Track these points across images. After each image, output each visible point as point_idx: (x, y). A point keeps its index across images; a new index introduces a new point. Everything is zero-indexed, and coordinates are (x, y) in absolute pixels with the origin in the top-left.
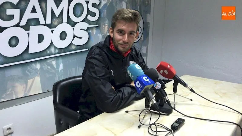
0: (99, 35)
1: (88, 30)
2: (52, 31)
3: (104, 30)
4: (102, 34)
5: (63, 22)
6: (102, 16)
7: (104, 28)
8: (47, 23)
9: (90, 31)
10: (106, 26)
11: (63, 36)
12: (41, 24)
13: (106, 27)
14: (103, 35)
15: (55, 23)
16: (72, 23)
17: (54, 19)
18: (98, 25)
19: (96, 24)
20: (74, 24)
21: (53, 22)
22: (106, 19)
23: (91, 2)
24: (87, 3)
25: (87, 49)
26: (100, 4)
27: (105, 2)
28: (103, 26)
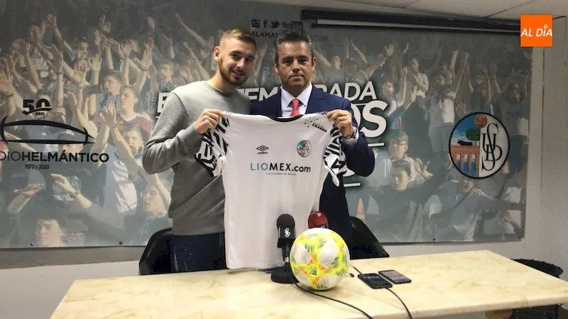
0: (385, 160)
3: (398, 152)
4: (392, 159)
6: (393, 127)
7: (398, 148)
13: (403, 146)
14: (394, 161)
18: (383, 144)
19: (380, 142)
22: (402, 132)
23: (369, 106)
24: (361, 109)
25: (359, 184)
26: (388, 108)
27: (400, 104)
28: (395, 145)
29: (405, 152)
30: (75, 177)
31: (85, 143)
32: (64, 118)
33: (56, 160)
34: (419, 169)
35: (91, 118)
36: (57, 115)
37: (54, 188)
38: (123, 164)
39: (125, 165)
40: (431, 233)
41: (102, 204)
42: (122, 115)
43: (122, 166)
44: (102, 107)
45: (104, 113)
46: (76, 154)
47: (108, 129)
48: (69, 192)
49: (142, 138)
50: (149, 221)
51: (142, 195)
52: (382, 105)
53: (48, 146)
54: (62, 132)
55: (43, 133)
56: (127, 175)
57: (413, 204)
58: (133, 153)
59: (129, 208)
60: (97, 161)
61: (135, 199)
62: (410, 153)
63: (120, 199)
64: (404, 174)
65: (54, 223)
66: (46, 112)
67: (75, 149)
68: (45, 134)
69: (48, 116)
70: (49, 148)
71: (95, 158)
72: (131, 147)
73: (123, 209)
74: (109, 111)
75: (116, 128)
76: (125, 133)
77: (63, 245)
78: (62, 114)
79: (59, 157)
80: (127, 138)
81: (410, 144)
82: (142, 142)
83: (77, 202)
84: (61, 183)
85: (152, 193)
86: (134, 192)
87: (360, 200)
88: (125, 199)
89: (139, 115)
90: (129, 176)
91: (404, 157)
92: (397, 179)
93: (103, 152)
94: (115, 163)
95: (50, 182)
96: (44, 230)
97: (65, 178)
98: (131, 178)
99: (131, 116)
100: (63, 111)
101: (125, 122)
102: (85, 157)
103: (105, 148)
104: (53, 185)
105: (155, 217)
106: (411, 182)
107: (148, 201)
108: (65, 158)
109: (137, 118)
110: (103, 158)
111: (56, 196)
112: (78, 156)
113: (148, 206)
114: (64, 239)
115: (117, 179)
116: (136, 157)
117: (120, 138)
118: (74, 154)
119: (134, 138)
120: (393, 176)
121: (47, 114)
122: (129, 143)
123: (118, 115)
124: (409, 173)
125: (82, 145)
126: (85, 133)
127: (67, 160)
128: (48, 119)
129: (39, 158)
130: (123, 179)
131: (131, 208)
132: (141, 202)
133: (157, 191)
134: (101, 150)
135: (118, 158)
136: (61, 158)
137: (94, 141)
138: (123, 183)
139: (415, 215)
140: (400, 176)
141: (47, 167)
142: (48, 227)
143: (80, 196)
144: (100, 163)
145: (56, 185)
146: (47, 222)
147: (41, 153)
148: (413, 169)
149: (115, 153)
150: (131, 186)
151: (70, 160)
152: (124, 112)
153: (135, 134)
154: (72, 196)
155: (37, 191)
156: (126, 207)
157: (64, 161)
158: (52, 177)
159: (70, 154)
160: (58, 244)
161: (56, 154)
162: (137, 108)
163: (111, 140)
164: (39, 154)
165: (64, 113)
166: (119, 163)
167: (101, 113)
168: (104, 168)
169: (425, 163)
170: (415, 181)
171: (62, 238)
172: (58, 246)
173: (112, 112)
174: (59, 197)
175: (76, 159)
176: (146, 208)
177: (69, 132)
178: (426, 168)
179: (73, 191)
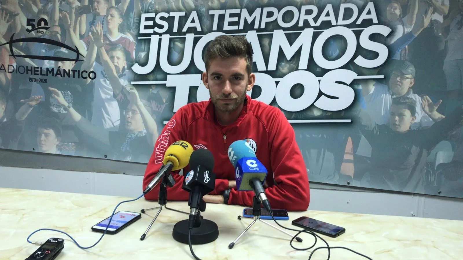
0: (383, 96)
1: (353, 84)
2: (277, 83)
3: (401, 86)
4: (392, 95)
5: (299, 68)
6: (397, 57)
7: (401, 82)
8: (269, 69)
9: (360, 87)
10: (407, 78)
11: (298, 91)
12: (259, 70)
13: (408, 81)
14: (395, 96)
15: (283, 69)
16: (318, 70)
17: (283, 64)
18: (382, 77)
19: (378, 74)
20: (321, 72)
21: (281, 68)
22: (408, 63)
23: (367, 31)
24: (358, 34)
25: (349, 121)
26: (391, 34)
27: (408, 30)
28: (398, 79)
29: (410, 88)
30: (69, 92)
31: (77, 60)
32: (59, 37)
33: (53, 75)
34: (427, 109)
35: (82, 37)
36: (54, 33)
37: (51, 100)
38: (108, 82)
39: (110, 83)
40: (435, 184)
41: (90, 119)
42: (108, 36)
43: (107, 84)
44: (91, 27)
45: (93, 33)
46: (69, 70)
47: (96, 48)
48: (63, 105)
49: (125, 58)
50: (130, 138)
51: (124, 113)
52: (384, 31)
53: (46, 62)
54: (58, 50)
55: (42, 49)
56: (112, 93)
57: (415, 150)
58: (118, 72)
59: (113, 124)
60: (86, 78)
61: (119, 117)
62: (416, 89)
63: (105, 115)
64: (407, 113)
65: (51, 132)
66: (45, 31)
67: (68, 66)
68: (44, 51)
69: (46, 34)
70: (48, 64)
71: (85, 75)
72: (116, 66)
73: (108, 125)
74: (97, 31)
75: (103, 48)
76: (110, 52)
77: (58, 153)
78: (58, 33)
79: (55, 72)
80: (112, 58)
81: (417, 78)
82: (125, 62)
83: (69, 115)
84: (56, 97)
85: (134, 112)
86: (118, 110)
87: (350, 139)
88: (109, 116)
89: (123, 35)
90: (114, 94)
91: (408, 93)
92: (397, 118)
93: (91, 70)
94: (102, 80)
95: (48, 94)
96: (43, 137)
97: (59, 92)
98: (115, 96)
99: (116, 36)
100: (58, 29)
101: (110, 41)
102: (76, 73)
103: (94, 66)
104: (50, 98)
105: (136, 135)
106: (415, 123)
107: (129, 120)
108: (60, 74)
109: (122, 37)
110: (92, 75)
111: (52, 108)
112: (71, 73)
113: (129, 124)
114: (59, 147)
115: (103, 96)
116: (120, 76)
117: (106, 57)
118: (67, 71)
119: (118, 58)
120: (393, 114)
121: (46, 32)
122: (113, 62)
123: (105, 35)
124: (413, 112)
125: (74, 62)
126: (77, 51)
127: (61, 76)
128: (46, 37)
129: (39, 73)
130: (109, 97)
131: (115, 124)
132: (124, 120)
133: (138, 111)
134: (90, 68)
135: (104, 77)
136: (57, 74)
137: (84, 59)
138: (108, 100)
139: (417, 161)
140: (401, 116)
141: (45, 81)
142: (47, 135)
143: (72, 110)
144: (89, 80)
145: (53, 97)
146: (46, 131)
147: (41, 68)
148: (418, 108)
149: (102, 72)
150: (115, 104)
151: (64, 76)
152: (110, 32)
153: (119, 54)
154: (65, 109)
155: (39, 102)
156: (111, 124)
157: (59, 76)
158: (50, 90)
159: (65, 71)
160: (53, 150)
161: (53, 70)
162: (122, 29)
163: (99, 59)
164: (40, 69)
165: (60, 32)
166: (105, 81)
167: (90, 33)
168: (92, 85)
169: (435, 101)
170: (420, 123)
171: (57, 145)
172: (54, 153)
173: (99, 32)
174: (55, 109)
175: (69, 75)
176: (128, 126)
177: (63, 50)
178: (436, 108)
179: (66, 104)
